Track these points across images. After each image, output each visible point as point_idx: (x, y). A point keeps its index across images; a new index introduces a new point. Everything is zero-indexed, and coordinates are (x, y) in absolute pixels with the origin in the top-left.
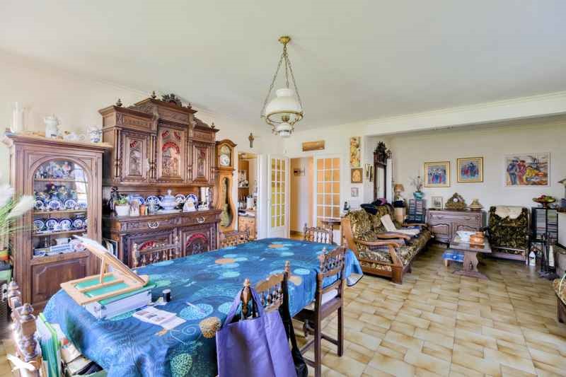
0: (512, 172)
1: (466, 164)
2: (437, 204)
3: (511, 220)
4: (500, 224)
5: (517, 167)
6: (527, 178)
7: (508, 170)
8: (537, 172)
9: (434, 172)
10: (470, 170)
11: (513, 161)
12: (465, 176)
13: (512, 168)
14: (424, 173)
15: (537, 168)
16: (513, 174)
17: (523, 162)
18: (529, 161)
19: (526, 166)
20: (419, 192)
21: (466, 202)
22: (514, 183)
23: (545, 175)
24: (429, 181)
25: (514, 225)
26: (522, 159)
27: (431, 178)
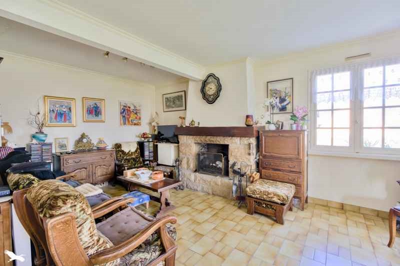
0: (123, 115)
1: (91, 103)
2: (62, 146)
3: (132, 153)
4: (125, 157)
5: (126, 111)
6: (131, 120)
7: (121, 113)
8: (136, 116)
9: (57, 108)
10: (95, 111)
11: (124, 106)
12: (90, 116)
13: (123, 112)
14: (44, 109)
15: (136, 114)
16: (124, 117)
17: (129, 107)
18: (132, 108)
19: (131, 111)
20: (41, 133)
21: (92, 142)
22: (125, 124)
23: (140, 119)
24: (51, 118)
25: (134, 156)
26: (129, 105)
27: (54, 115)
